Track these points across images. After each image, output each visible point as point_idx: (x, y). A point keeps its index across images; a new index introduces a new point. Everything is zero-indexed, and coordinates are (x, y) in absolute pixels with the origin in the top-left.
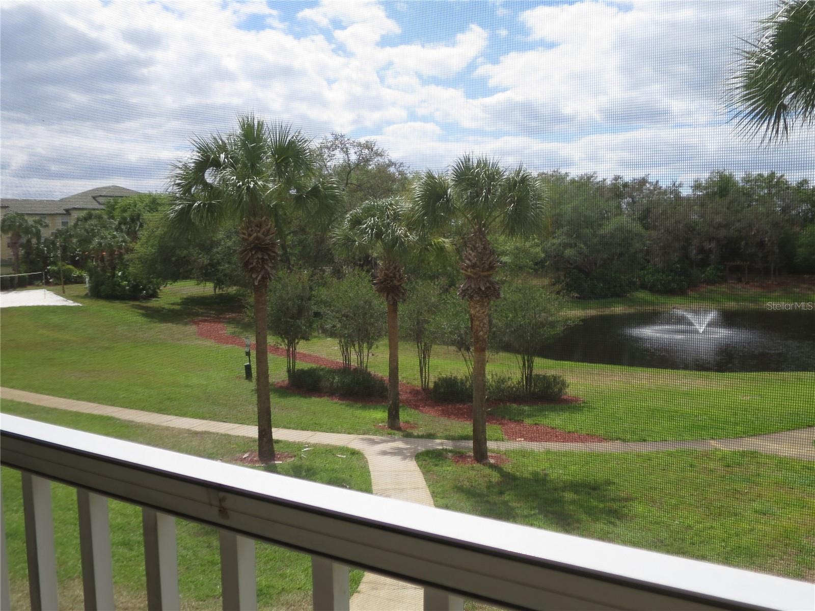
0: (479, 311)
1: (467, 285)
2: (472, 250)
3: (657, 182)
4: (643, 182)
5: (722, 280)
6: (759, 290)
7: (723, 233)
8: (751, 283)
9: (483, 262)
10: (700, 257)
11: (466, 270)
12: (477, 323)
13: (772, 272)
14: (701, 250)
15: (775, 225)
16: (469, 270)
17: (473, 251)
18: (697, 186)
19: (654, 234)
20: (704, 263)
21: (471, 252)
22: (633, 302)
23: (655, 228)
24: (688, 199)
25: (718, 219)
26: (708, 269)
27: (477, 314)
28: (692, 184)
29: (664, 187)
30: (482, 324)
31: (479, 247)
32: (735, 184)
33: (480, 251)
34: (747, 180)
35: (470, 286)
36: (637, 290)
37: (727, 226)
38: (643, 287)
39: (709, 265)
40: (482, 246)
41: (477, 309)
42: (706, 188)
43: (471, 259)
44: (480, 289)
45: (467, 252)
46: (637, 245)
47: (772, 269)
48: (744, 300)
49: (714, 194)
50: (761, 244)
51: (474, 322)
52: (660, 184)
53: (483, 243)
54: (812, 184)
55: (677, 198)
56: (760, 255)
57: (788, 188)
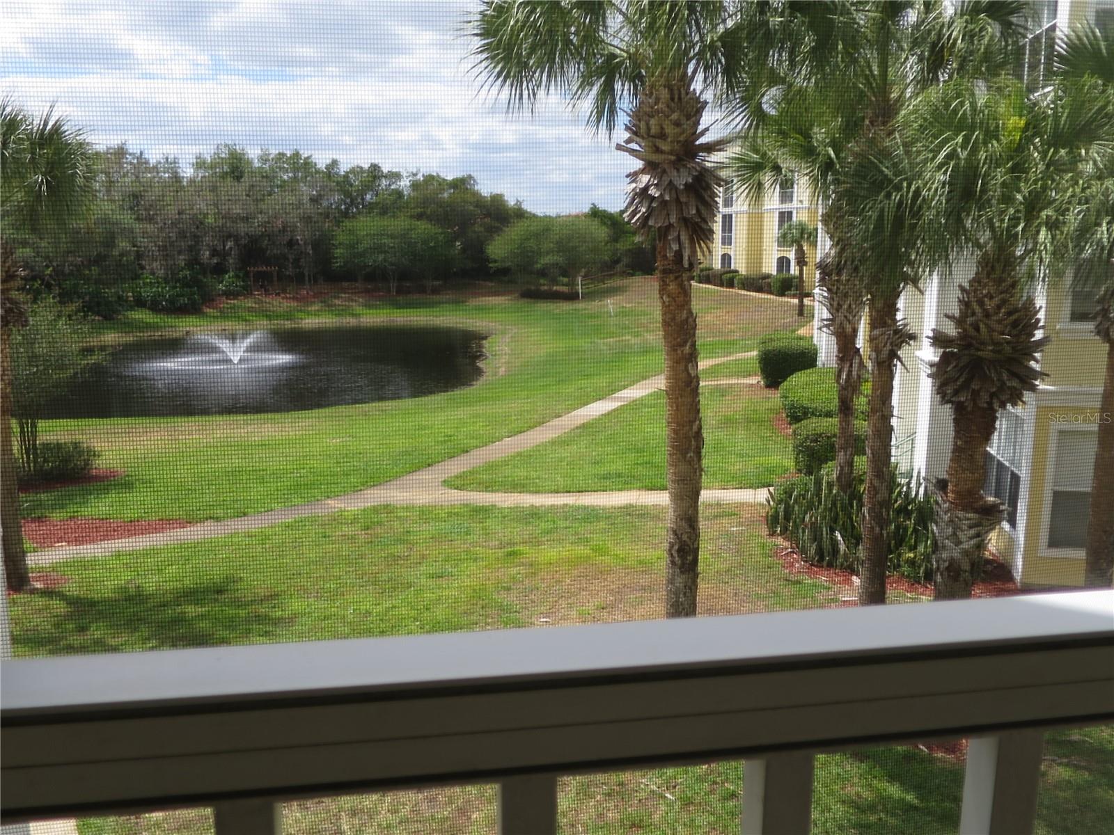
3: (141, 153)
4: (120, 152)
5: (246, 292)
6: (294, 304)
7: (242, 228)
8: (282, 295)
10: (215, 261)
13: (307, 279)
14: (214, 253)
15: (307, 219)
18: (200, 164)
19: (150, 228)
20: (219, 270)
22: (129, 326)
23: (150, 219)
24: (192, 181)
25: (237, 210)
26: (227, 276)
28: (194, 161)
29: (152, 162)
32: (250, 162)
34: (264, 159)
36: (132, 308)
37: (246, 219)
38: (140, 303)
39: (227, 272)
42: (213, 166)
46: (123, 244)
47: (306, 276)
48: (278, 317)
49: (224, 176)
50: (291, 243)
52: (147, 156)
54: (343, 168)
55: (177, 178)
56: (291, 257)
57: (318, 172)
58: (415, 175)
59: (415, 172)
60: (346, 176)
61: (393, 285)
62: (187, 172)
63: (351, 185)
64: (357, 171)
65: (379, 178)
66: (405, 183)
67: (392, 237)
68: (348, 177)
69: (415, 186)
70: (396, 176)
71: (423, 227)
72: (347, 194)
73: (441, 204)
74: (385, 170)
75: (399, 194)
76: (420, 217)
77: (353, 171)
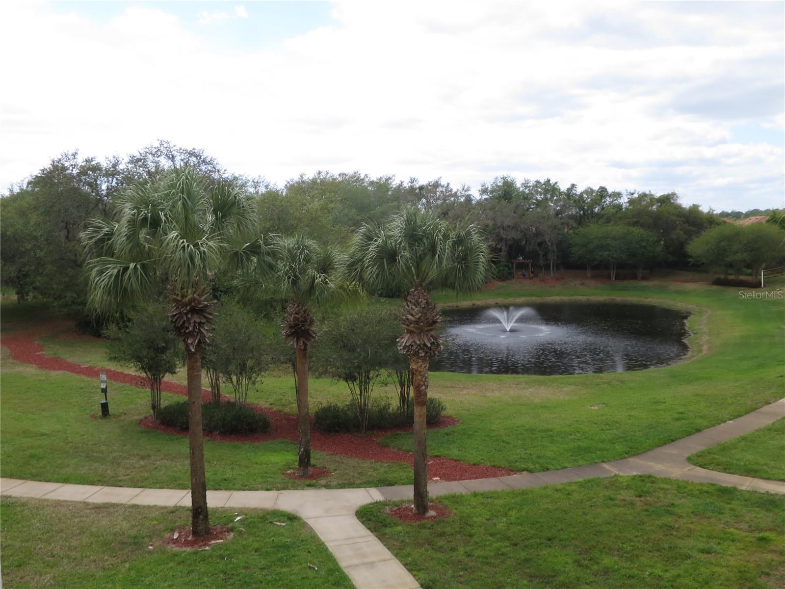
0: (421, 366)
1: (411, 340)
2: (415, 305)
3: (448, 184)
4: (436, 185)
5: (511, 276)
6: (541, 285)
7: (511, 234)
9: (427, 317)
11: (408, 325)
12: (420, 377)
13: (551, 269)
15: (554, 228)
16: (412, 325)
17: (416, 307)
18: (484, 190)
21: (414, 307)
24: (479, 203)
25: (507, 222)
27: (419, 369)
28: (480, 188)
29: (454, 190)
30: (424, 378)
31: (422, 302)
33: (423, 306)
34: (526, 185)
35: (414, 342)
37: (513, 228)
40: (425, 301)
41: (420, 364)
42: (492, 192)
43: (414, 314)
44: (425, 345)
45: (409, 307)
47: (551, 266)
49: (499, 198)
50: (542, 244)
51: (414, 376)
52: (451, 186)
53: (426, 298)
54: (579, 190)
55: (469, 199)
56: (541, 253)
57: (561, 193)
58: (633, 194)
59: (632, 192)
60: (581, 195)
61: (613, 273)
62: (476, 195)
63: (584, 202)
64: (590, 191)
65: (605, 197)
66: (624, 201)
67: (614, 238)
68: (582, 196)
69: (631, 202)
70: (618, 195)
71: (637, 231)
72: (582, 208)
73: (650, 214)
74: (610, 191)
75: (619, 207)
76: (635, 224)
77: (586, 192)
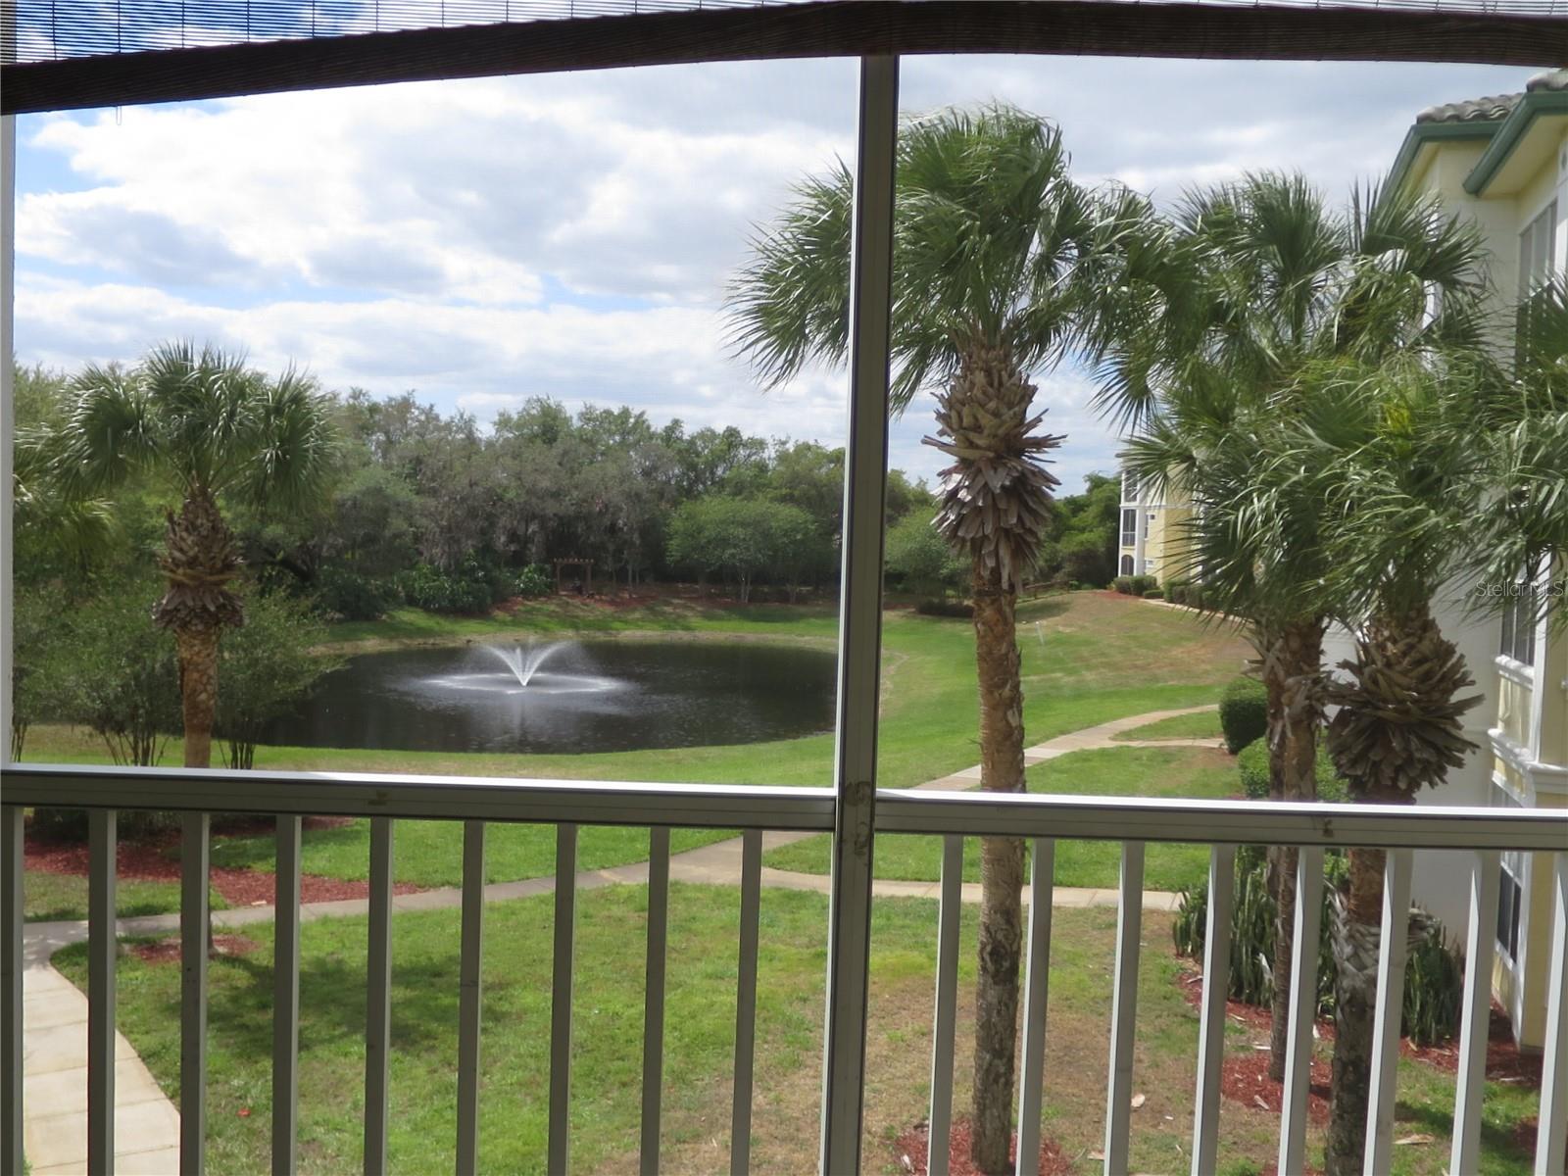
0: (199, 652)
1: (177, 601)
2: (187, 530)
3: (432, 406)
4: (405, 405)
5: (549, 591)
6: (609, 610)
7: (551, 508)
8: (597, 597)
9: (212, 555)
10: (512, 548)
11: (172, 571)
12: (196, 675)
13: (630, 579)
14: (513, 536)
15: (635, 497)
16: (181, 571)
17: (190, 534)
18: (504, 422)
19: (431, 503)
20: (518, 560)
21: (185, 534)
22: (394, 630)
23: (434, 493)
24: (490, 444)
25: (545, 483)
26: (526, 570)
27: (195, 658)
28: (496, 418)
29: (444, 418)
30: (205, 679)
31: (202, 525)
32: (567, 420)
33: (205, 533)
34: (587, 416)
35: (183, 603)
36: (400, 606)
37: (556, 495)
38: (411, 602)
39: (527, 564)
40: (210, 525)
41: (196, 649)
42: (519, 426)
43: (185, 548)
44: (204, 609)
45: (175, 535)
46: (397, 523)
47: (630, 573)
48: (589, 626)
49: (532, 439)
50: (613, 529)
51: (186, 674)
52: (436, 410)
53: (212, 518)
54: (688, 431)
55: (471, 439)
56: (611, 547)
57: (652, 436)
58: (784, 443)
59: (783, 439)
60: (692, 442)
61: (745, 590)
62: (485, 430)
63: (698, 455)
64: (708, 435)
65: (736, 447)
66: (770, 453)
67: (743, 524)
68: (695, 444)
69: (783, 457)
70: (761, 444)
71: (789, 513)
72: (693, 467)
73: (814, 484)
74: (745, 436)
75: (762, 468)
76: (783, 499)
77: (702, 435)
